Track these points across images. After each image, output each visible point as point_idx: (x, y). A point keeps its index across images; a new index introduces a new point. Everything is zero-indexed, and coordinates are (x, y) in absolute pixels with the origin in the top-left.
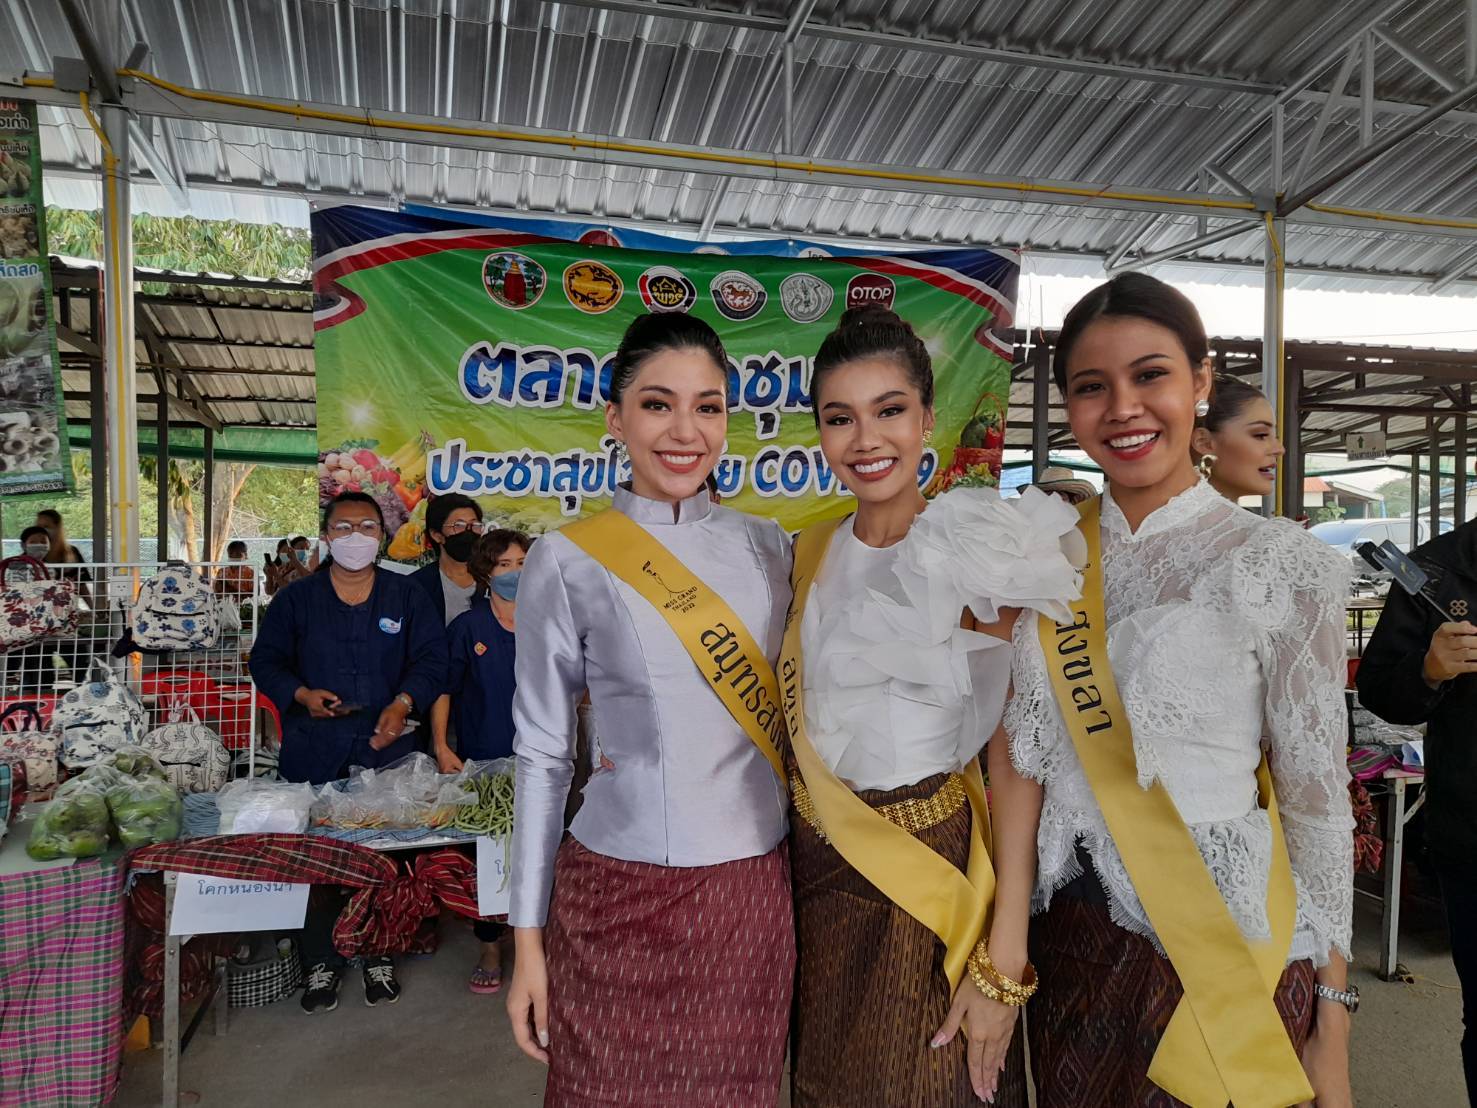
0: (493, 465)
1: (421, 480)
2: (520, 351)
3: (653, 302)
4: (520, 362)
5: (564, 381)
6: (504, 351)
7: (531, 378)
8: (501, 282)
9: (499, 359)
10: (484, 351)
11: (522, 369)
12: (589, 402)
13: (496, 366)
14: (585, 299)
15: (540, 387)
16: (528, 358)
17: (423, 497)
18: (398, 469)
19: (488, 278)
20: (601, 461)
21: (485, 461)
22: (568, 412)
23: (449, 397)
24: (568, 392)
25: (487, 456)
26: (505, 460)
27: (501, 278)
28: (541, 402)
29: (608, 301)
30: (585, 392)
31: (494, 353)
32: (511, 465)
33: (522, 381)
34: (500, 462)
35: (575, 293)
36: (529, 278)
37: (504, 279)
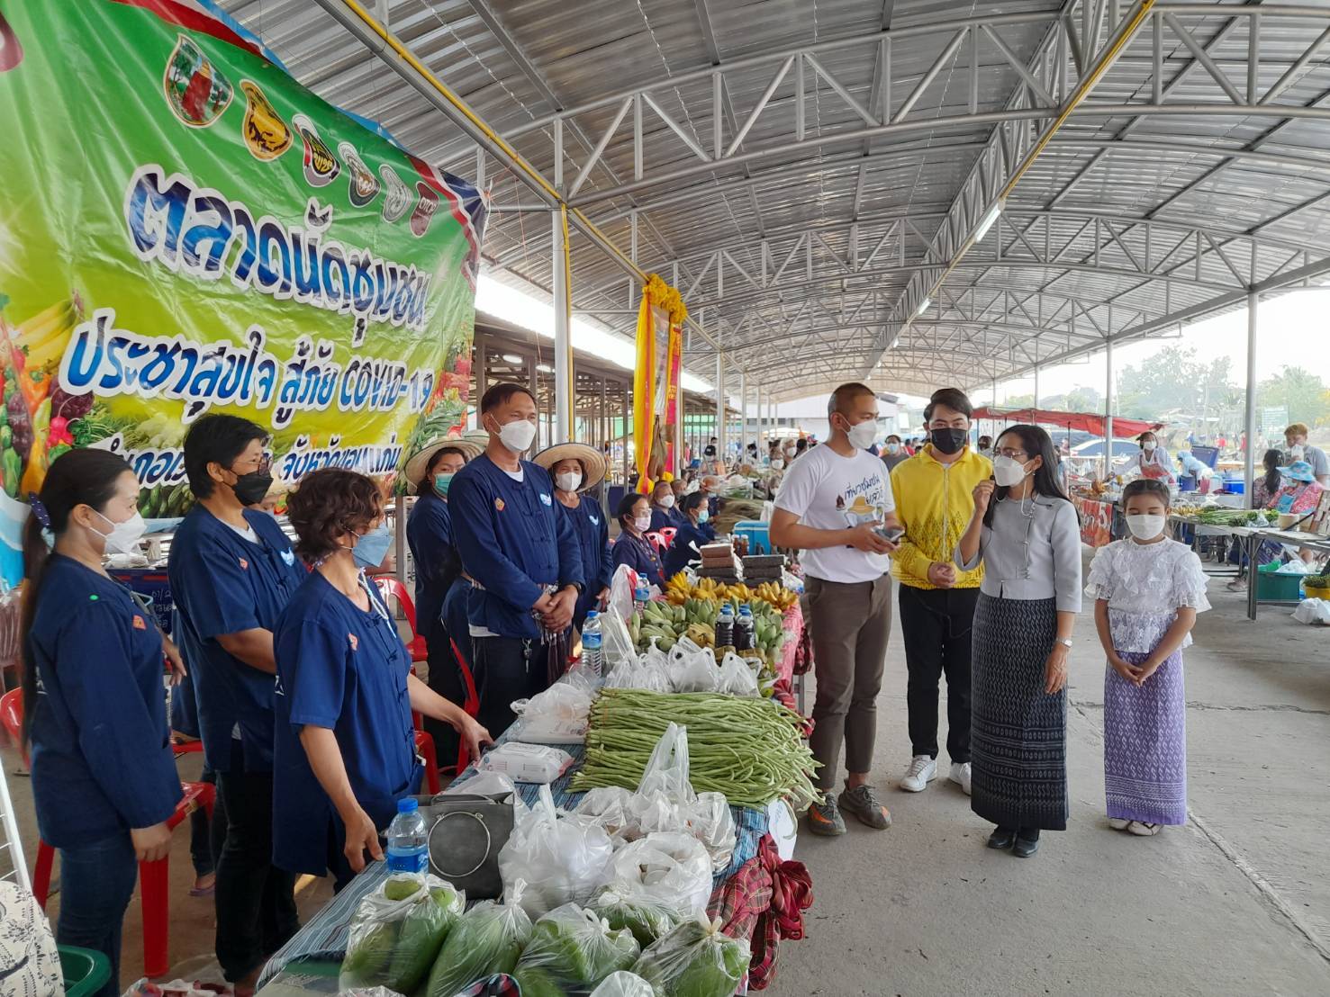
0: (136, 351)
1: (52, 367)
2: (197, 192)
3: (311, 164)
4: (190, 206)
5: (229, 244)
6: (177, 185)
7: (195, 235)
8: (185, 81)
9: (168, 195)
10: (153, 178)
11: (192, 219)
12: (244, 278)
13: (162, 206)
14: (258, 137)
15: (204, 247)
16: (201, 205)
17: (48, 394)
18: (25, 348)
19: (173, 69)
20: (243, 358)
21: (128, 346)
22: (225, 290)
23: (115, 243)
24: (229, 262)
25: (134, 338)
26: (153, 347)
27: (187, 74)
28: (201, 269)
29: (276, 148)
30: (245, 266)
31: (165, 185)
32: (157, 354)
33: (187, 235)
34: (147, 349)
35: (252, 125)
36: (216, 88)
37: (191, 79)
